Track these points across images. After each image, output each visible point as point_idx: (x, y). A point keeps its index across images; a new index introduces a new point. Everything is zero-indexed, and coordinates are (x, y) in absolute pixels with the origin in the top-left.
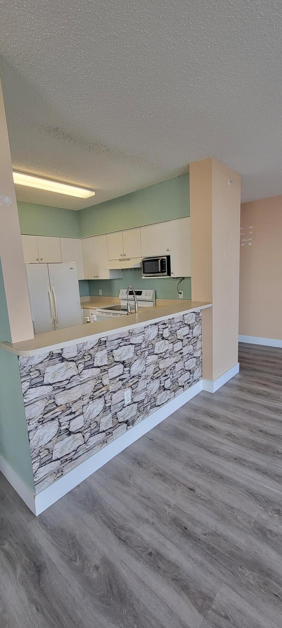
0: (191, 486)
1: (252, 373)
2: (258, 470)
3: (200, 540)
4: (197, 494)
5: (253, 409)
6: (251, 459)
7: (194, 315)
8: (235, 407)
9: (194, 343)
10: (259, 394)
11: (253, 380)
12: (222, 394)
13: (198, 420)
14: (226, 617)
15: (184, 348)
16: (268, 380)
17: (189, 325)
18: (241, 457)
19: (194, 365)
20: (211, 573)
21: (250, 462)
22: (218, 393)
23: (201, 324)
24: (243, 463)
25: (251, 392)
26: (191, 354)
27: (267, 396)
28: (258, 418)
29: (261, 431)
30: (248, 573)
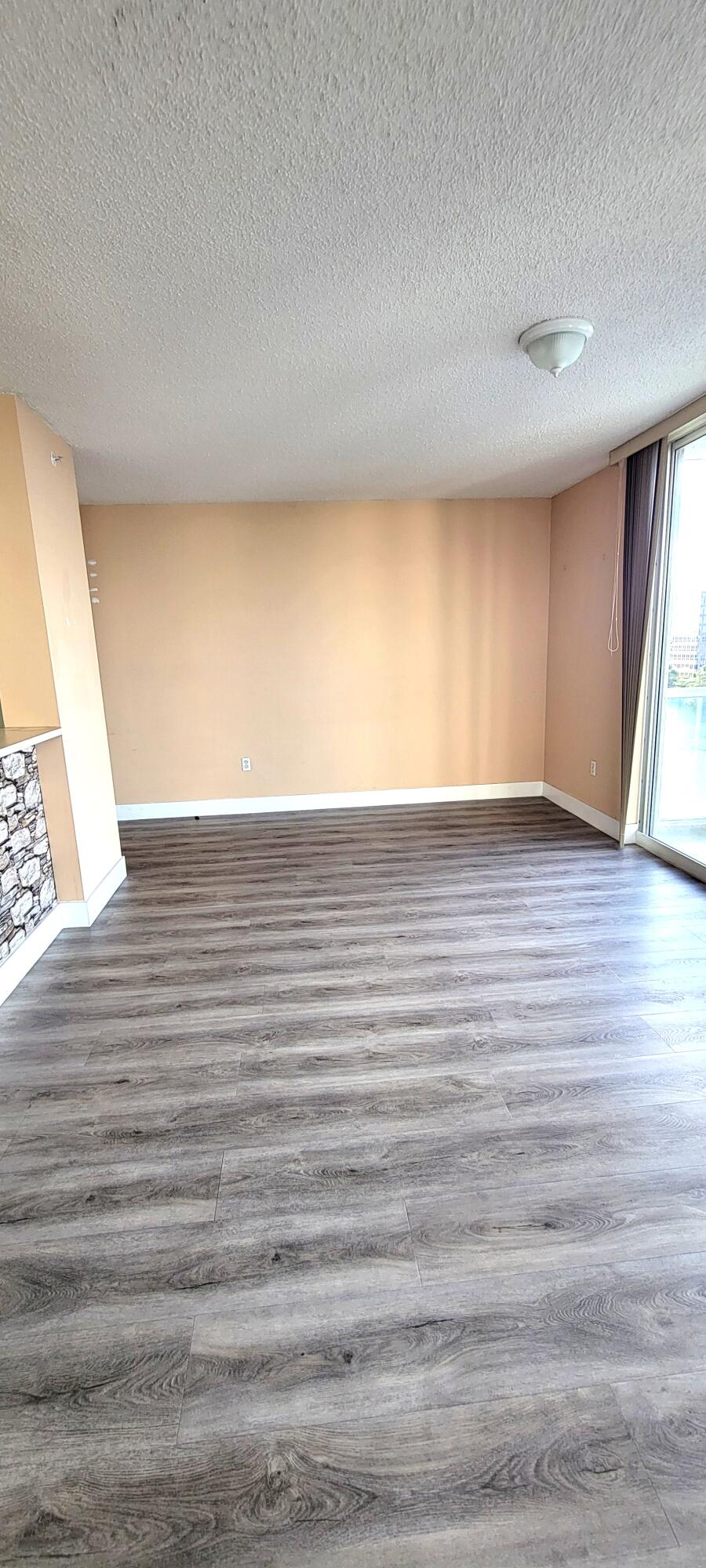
0: (119, 1077)
1: (153, 871)
2: (222, 1004)
3: (169, 1131)
4: (135, 1081)
5: (178, 927)
6: (205, 995)
7: (22, 757)
8: (146, 934)
9: (32, 823)
10: (179, 901)
11: (159, 882)
12: (109, 922)
13: (80, 981)
14: (246, 1178)
15: (12, 837)
16: (187, 874)
17: (15, 783)
18: (187, 999)
19: (37, 875)
20: (203, 1153)
21: (205, 1000)
22: (100, 923)
23: (38, 779)
24: (193, 1005)
25: (163, 902)
26: (28, 848)
27: (194, 899)
28: (192, 936)
29: (205, 953)
30: (253, 1120)
